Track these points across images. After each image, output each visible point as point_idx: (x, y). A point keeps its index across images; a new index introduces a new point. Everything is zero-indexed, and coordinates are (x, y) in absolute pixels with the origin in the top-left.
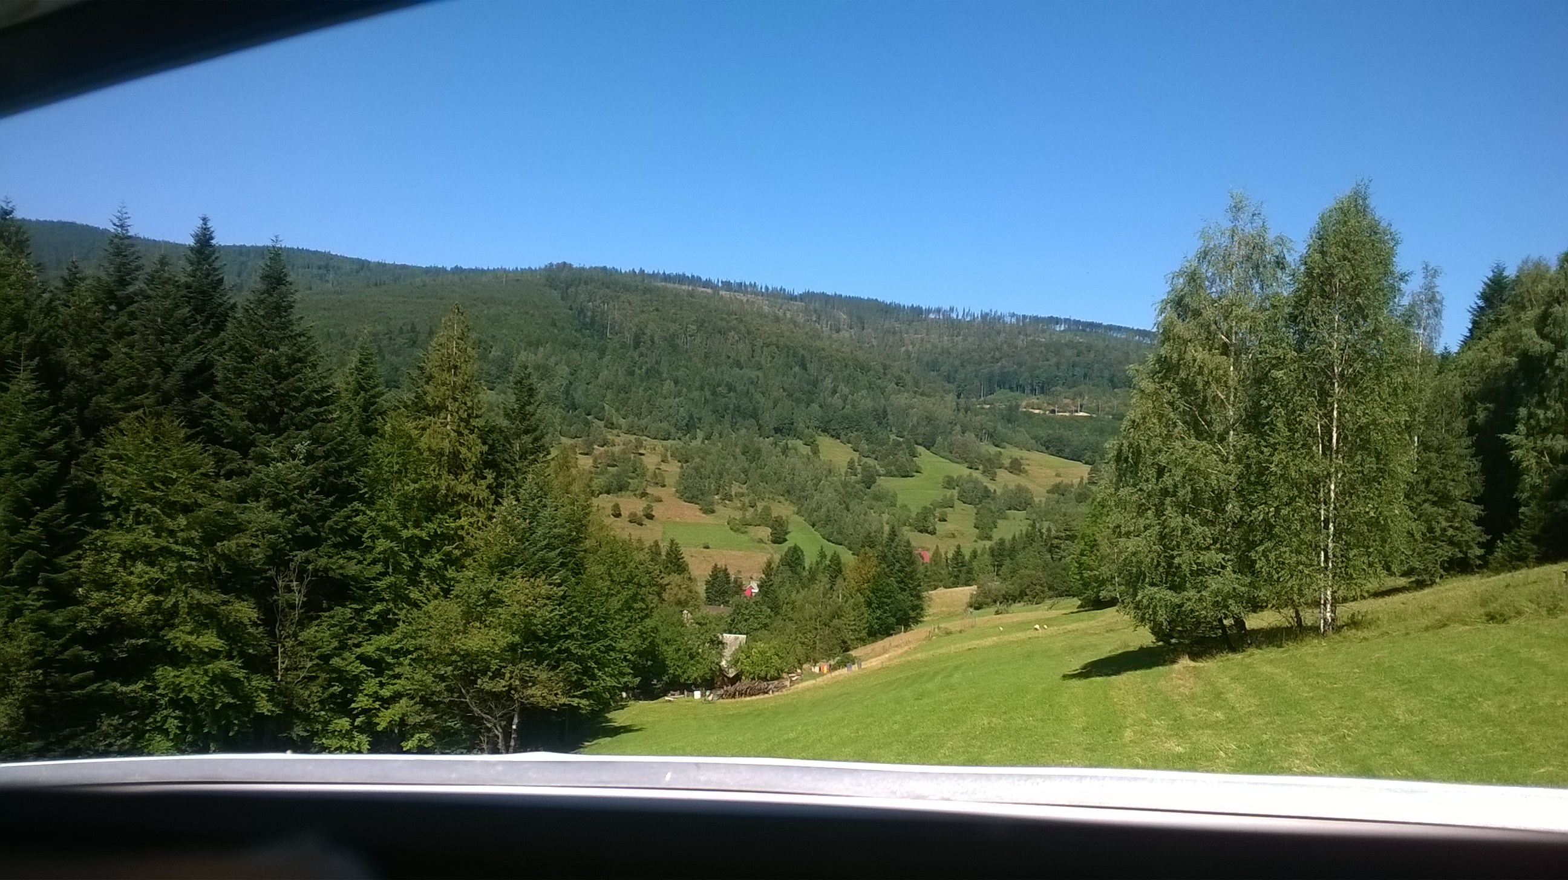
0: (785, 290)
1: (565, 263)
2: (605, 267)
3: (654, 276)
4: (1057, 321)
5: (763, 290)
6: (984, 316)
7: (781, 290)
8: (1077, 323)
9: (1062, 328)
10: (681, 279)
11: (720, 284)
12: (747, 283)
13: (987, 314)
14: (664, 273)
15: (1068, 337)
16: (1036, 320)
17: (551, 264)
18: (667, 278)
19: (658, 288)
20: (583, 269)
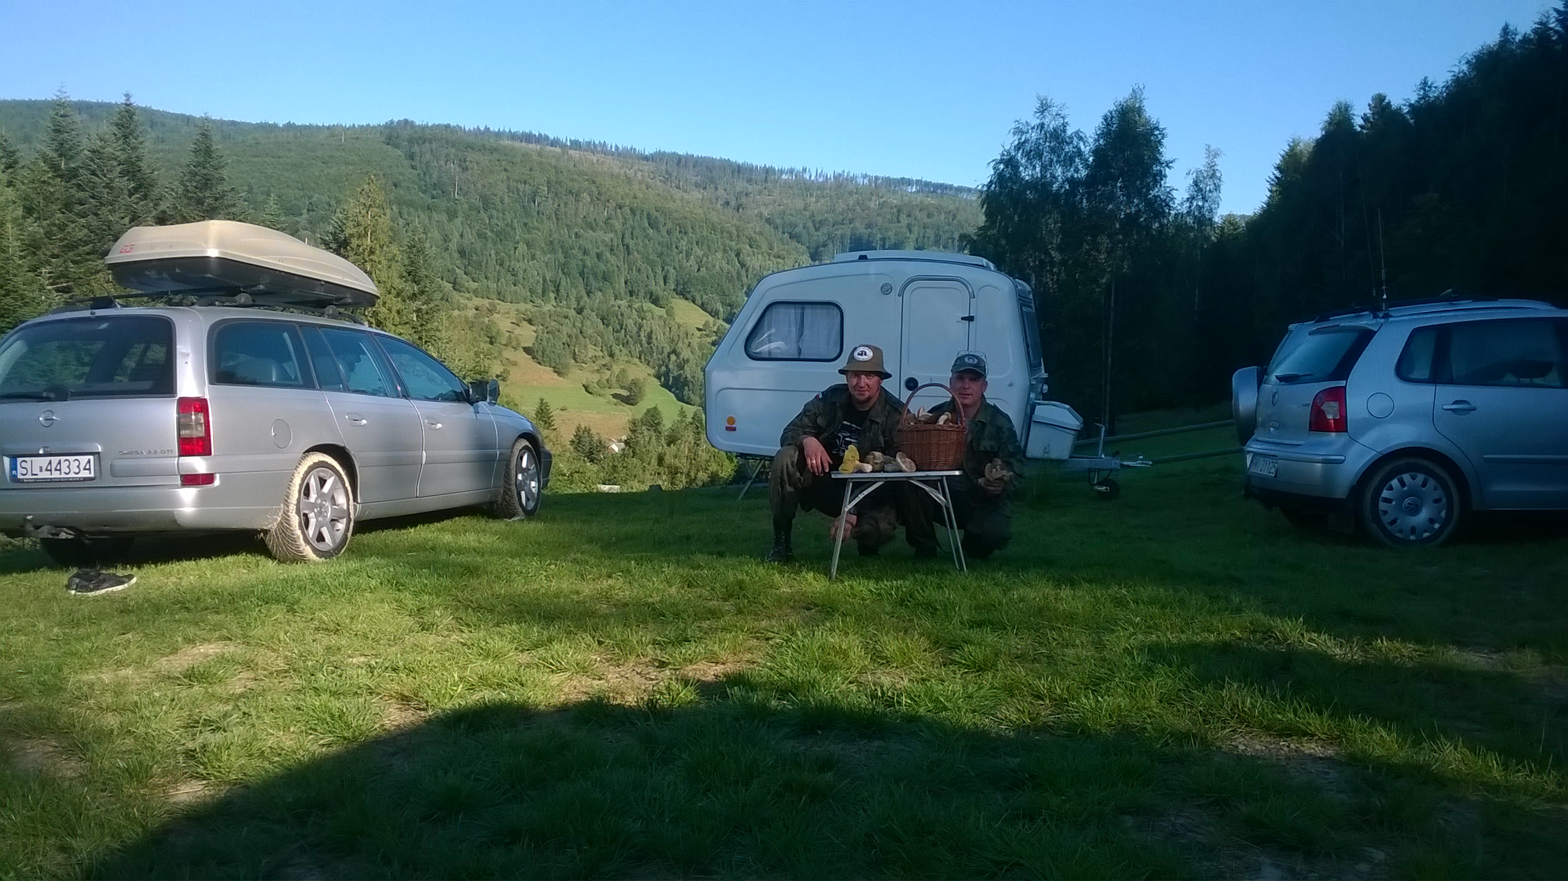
0: (635, 149)
1: (406, 121)
2: (449, 125)
3: (499, 135)
4: (909, 182)
5: (613, 150)
6: (837, 177)
7: (631, 149)
8: (927, 184)
9: (914, 190)
10: (528, 138)
11: (569, 143)
12: (597, 142)
13: (840, 175)
14: (510, 131)
15: (919, 198)
16: (888, 182)
17: (392, 122)
18: (513, 136)
19: (505, 147)
20: (427, 126)
